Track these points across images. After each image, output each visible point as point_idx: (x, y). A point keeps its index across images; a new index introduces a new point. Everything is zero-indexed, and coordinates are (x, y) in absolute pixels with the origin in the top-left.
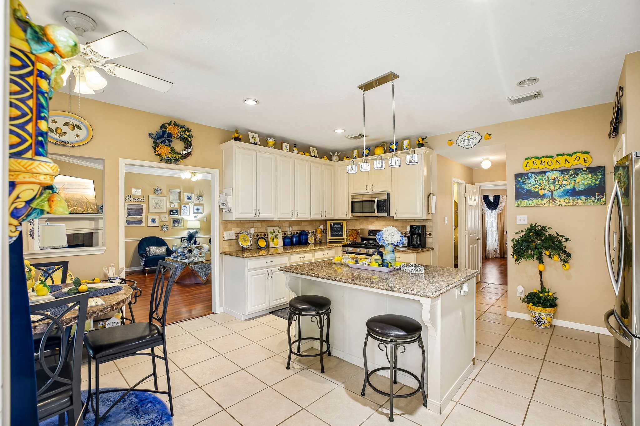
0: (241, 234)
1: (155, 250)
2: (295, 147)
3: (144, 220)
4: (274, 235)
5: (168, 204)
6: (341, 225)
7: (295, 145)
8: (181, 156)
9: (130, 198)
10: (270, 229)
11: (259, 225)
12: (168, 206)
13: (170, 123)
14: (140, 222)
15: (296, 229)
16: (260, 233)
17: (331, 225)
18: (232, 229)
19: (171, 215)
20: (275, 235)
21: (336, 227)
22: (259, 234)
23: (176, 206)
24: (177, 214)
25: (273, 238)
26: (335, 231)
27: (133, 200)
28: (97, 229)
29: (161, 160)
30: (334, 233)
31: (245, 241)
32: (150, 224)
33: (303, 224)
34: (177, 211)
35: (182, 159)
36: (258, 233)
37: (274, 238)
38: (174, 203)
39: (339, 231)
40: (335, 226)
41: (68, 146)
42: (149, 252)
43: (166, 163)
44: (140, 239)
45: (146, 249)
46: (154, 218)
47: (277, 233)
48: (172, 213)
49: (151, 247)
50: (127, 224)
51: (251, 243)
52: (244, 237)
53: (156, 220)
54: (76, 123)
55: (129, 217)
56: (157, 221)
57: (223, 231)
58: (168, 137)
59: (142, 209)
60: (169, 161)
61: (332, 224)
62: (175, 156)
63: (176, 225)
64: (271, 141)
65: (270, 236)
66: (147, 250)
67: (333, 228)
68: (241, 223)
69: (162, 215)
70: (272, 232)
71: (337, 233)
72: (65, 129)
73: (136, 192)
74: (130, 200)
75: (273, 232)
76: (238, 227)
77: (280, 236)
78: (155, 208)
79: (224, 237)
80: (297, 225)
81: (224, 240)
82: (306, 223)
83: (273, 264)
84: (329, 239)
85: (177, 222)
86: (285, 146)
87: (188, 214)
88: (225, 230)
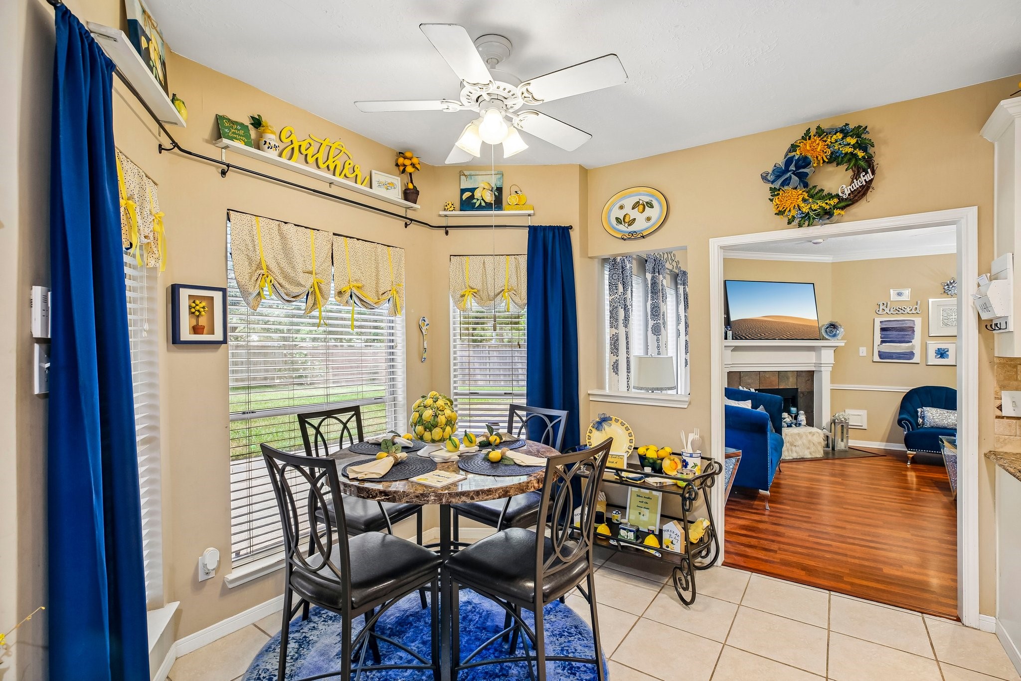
1: (933, 416)
3: (917, 352)
8: (836, 200)
9: (885, 308)
13: (807, 136)
14: (910, 355)
27: (892, 312)
28: (819, 365)
29: (789, 223)
32: (933, 360)
35: (842, 208)
41: (636, 239)
42: (923, 418)
43: (800, 226)
44: (907, 389)
45: (917, 412)
46: (943, 346)
49: (928, 409)
50: (881, 358)
53: (948, 351)
54: (646, 199)
55: (884, 344)
56: (951, 354)
57: (998, 389)
58: (798, 167)
59: (912, 329)
60: (806, 219)
62: (817, 205)
66: (919, 414)
72: (634, 214)
73: (899, 294)
74: (885, 312)
78: (946, 325)
79: (1000, 408)
81: (998, 417)
88: (1003, 387)
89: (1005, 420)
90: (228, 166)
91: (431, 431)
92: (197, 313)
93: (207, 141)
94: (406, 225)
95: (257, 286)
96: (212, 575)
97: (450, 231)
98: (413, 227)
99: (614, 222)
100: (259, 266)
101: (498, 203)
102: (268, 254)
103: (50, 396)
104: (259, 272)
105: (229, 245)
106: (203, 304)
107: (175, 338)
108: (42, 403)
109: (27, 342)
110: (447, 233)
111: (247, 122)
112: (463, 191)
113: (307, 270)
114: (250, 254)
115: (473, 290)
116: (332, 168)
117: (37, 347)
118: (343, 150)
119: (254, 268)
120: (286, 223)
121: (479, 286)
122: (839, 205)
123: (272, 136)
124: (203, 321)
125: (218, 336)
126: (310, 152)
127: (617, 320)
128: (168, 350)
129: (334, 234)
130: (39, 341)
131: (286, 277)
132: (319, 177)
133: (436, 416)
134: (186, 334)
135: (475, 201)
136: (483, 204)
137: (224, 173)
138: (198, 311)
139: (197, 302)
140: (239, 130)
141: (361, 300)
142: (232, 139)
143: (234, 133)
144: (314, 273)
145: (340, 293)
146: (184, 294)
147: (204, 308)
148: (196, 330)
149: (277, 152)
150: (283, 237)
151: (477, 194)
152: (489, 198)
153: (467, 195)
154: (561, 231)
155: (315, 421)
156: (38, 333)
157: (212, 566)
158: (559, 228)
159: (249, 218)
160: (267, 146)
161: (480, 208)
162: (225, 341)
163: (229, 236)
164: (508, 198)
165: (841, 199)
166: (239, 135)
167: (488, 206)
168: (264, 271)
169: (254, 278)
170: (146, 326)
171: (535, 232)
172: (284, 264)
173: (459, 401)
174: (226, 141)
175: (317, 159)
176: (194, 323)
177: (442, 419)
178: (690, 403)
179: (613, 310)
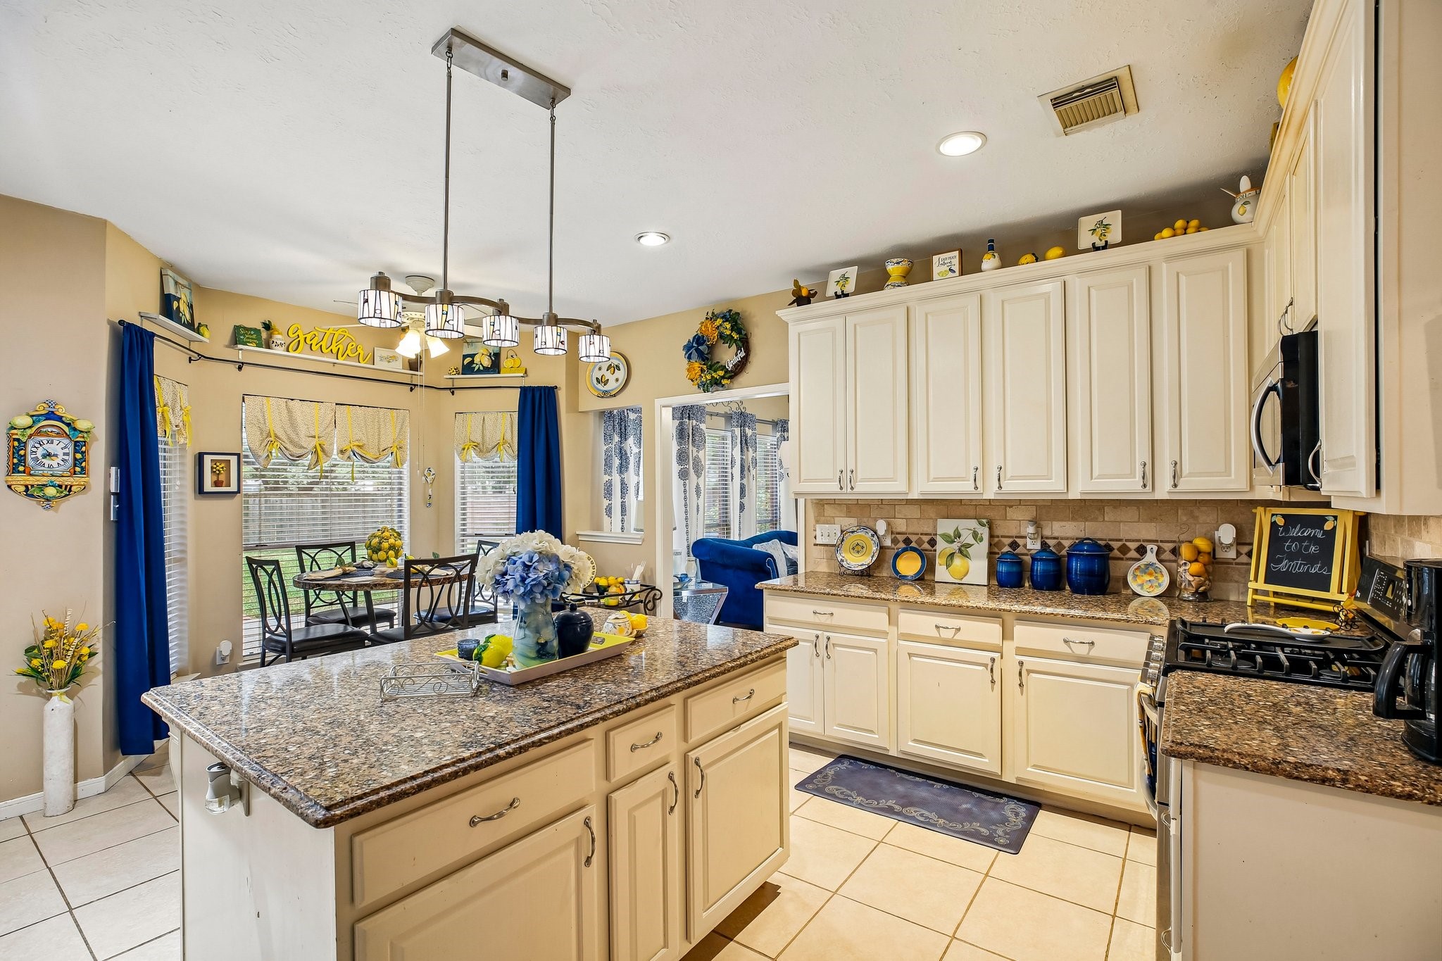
0: (853, 532)
2: (991, 248)
4: (955, 546)
6: (1328, 526)
7: (990, 241)
8: (723, 372)
10: (946, 526)
11: (914, 512)
13: (708, 318)
15: (1065, 531)
16: (917, 534)
17: (1274, 525)
18: (836, 519)
20: (959, 545)
21: (1300, 540)
22: (913, 538)
25: (952, 555)
26: (1292, 557)
29: (701, 388)
30: (1283, 566)
31: (858, 552)
33: (1110, 515)
35: (729, 378)
36: (909, 534)
37: (954, 553)
39: (1311, 560)
40: (1295, 532)
41: (609, 397)
43: (704, 391)
47: (971, 540)
51: (874, 559)
52: (859, 542)
54: (616, 362)
57: (813, 524)
58: (699, 344)
60: (705, 387)
61: (1281, 522)
62: (711, 376)
64: (894, 269)
65: (941, 545)
67: (1285, 539)
68: (857, 504)
70: (949, 536)
71: (1299, 567)
72: (608, 375)
75: (952, 535)
76: (849, 514)
77: (980, 550)
79: (815, 537)
80: (1073, 519)
81: (815, 545)
82: (1132, 513)
83: (834, 622)
84: (1256, 591)
86: (945, 263)
88: (817, 521)
89: (818, 547)
90: (243, 363)
91: (377, 553)
92: (218, 472)
93: (227, 347)
94: (412, 390)
95: (266, 450)
96: (227, 661)
97: (456, 392)
98: (418, 389)
99: (595, 382)
100: (269, 435)
101: (495, 366)
102: (276, 424)
103: (119, 522)
104: (268, 439)
105: (244, 420)
106: (223, 465)
107: (200, 490)
108: (114, 525)
109: (108, 494)
110: (453, 393)
111: (260, 327)
112: (465, 357)
113: (311, 435)
114: (262, 426)
115: (475, 444)
116: (335, 351)
117: (112, 496)
118: (347, 334)
119: (265, 437)
120: (292, 400)
121: (479, 440)
122: (727, 376)
123: (279, 336)
124: (222, 478)
125: (234, 488)
126: (314, 342)
127: (611, 467)
128: (195, 498)
129: (337, 404)
130: (113, 494)
131: (292, 442)
132: (324, 361)
133: (380, 543)
134: (208, 487)
135: (474, 365)
136: (481, 368)
137: (240, 368)
138: (218, 470)
139: (218, 464)
140: (252, 335)
141: (362, 456)
142: (245, 344)
143: (248, 338)
144: (317, 437)
145: (342, 452)
146: (207, 459)
147: (222, 468)
148: (217, 483)
149: (284, 347)
150: (289, 411)
151: (477, 360)
152: (487, 362)
153: (468, 360)
154: (547, 391)
155: (312, 552)
156: (113, 490)
157: (226, 652)
158: (545, 388)
159: (261, 399)
160: (274, 344)
161: (479, 372)
162: (239, 491)
163: (244, 414)
164: (505, 363)
165: (727, 371)
166: (252, 339)
167: (486, 370)
168: (272, 439)
169: (264, 444)
170: (178, 483)
171: (527, 393)
172: (290, 432)
173: (468, 541)
174: (240, 346)
175: (321, 346)
176: (215, 479)
177: (385, 545)
178: (643, 540)
179: (607, 458)
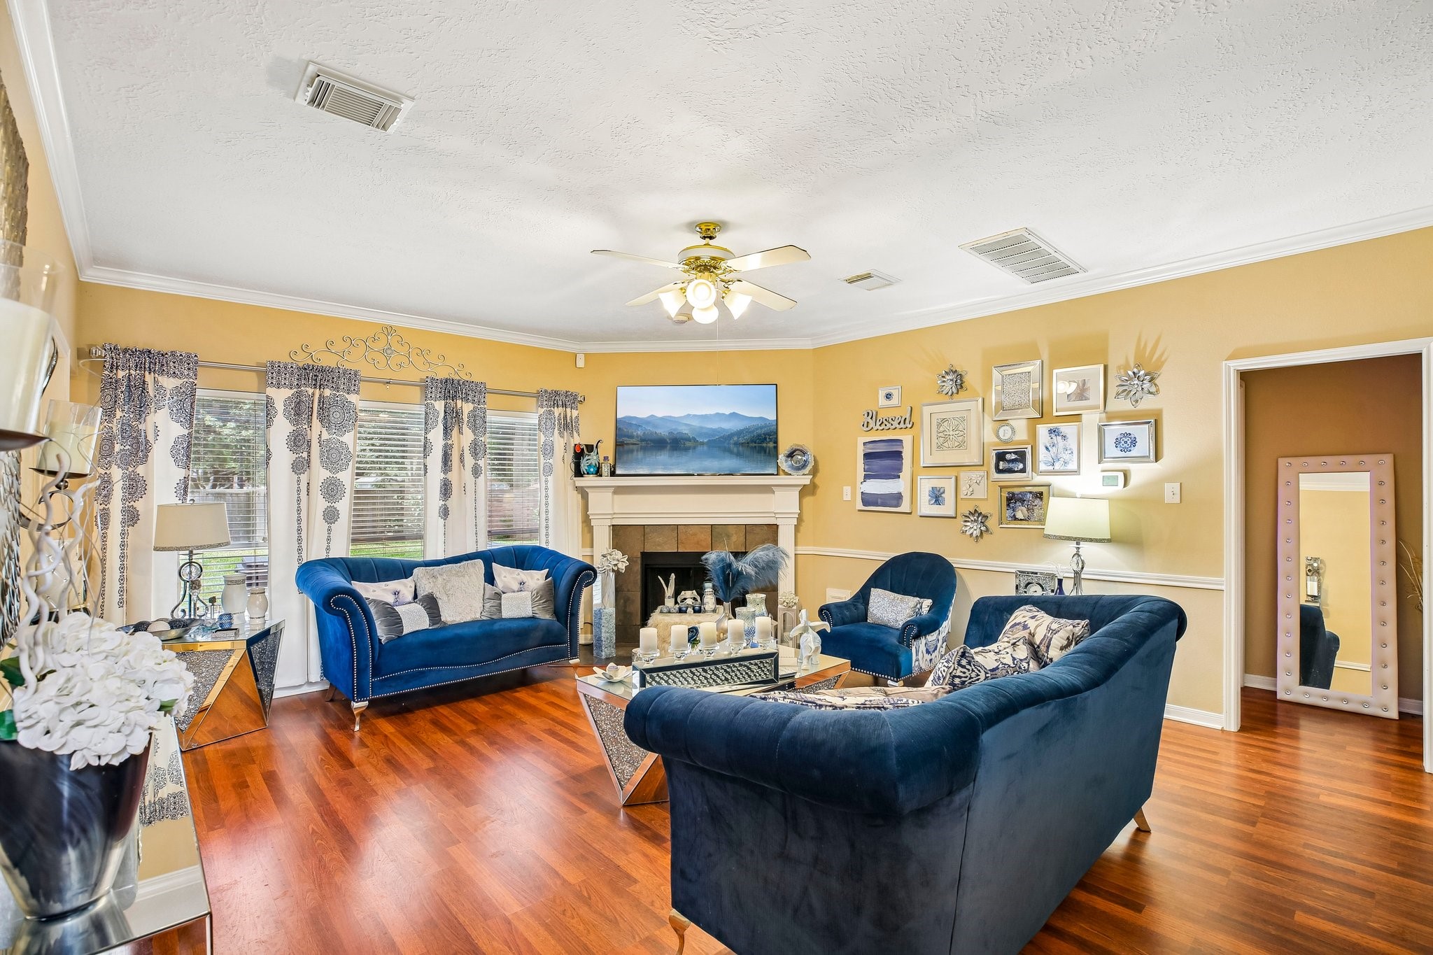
3: (906, 494)
5: (989, 427)
9: (870, 421)
12: (989, 437)
14: (897, 499)
19: (999, 471)
23: (1017, 432)
24: (1021, 466)
27: (878, 426)
32: (926, 507)
34: (1021, 456)
38: (1011, 422)
46: (938, 483)
48: (1002, 465)
50: (864, 505)
53: (944, 492)
55: (867, 481)
56: (949, 497)
59: (898, 455)
63: (1019, 515)
69: (964, 475)
73: (888, 397)
74: (870, 427)
85: (1022, 501)
87: (1072, 466)
